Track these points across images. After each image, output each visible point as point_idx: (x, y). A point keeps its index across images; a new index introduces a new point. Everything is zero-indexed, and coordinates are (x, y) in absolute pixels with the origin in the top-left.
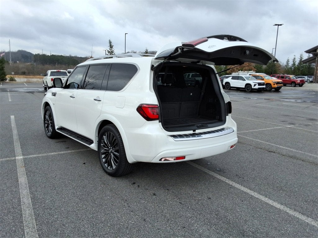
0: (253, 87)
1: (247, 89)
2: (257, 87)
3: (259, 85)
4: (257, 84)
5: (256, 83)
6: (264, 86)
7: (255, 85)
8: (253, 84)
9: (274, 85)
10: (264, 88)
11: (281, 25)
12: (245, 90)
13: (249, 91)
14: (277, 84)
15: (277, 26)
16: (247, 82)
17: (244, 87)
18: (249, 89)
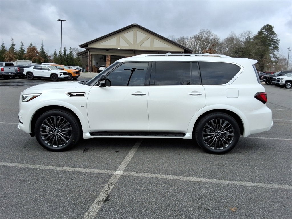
0: (59, 77)
1: (53, 78)
2: (63, 76)
3: (64, 75)
4: (63, 74)
5: (61, 72)
6: (68, 76)
7: (61, 75)
8: (59, 74)
9: (74, 74)
10: (67, 77)
11: (63, 21)
12: (51, 79)
13: (56, 80)
14: (76, 73)
15: (61, 21)
16: (52, 71)
17: (50, 77)
18: (55, 79)
